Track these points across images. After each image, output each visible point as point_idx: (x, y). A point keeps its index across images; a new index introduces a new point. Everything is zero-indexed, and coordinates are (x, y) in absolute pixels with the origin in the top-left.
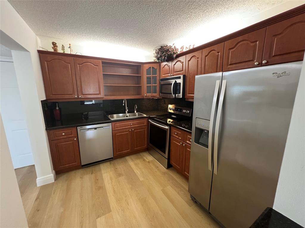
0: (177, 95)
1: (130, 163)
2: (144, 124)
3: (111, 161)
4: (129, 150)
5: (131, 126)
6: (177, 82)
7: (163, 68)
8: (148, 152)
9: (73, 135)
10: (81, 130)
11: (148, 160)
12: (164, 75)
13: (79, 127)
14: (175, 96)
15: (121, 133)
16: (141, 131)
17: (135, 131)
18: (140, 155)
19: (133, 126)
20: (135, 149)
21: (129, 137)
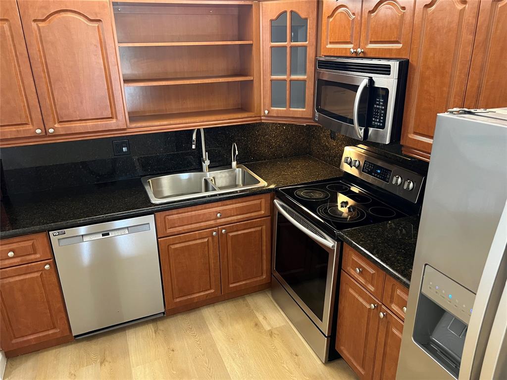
0: (371, 130)
1: (213, 334)
2: (260, 210)
3: (159, 323)
4: (212, 291)
5: (219, 221)
6: (376, 85)
7: (329, 17)
8: (270, 295)
9: (38, 256)
10: (62, 241)
11: (269, 324)
12: (331, 43)
13: (56, 232)
14: (366, 132)
15: (187, 244)
16: (251, 232)
17: (231, 234)
18: (247, 305)
19: (223, 220)
20: (231, 286)
21: (211, 252)
